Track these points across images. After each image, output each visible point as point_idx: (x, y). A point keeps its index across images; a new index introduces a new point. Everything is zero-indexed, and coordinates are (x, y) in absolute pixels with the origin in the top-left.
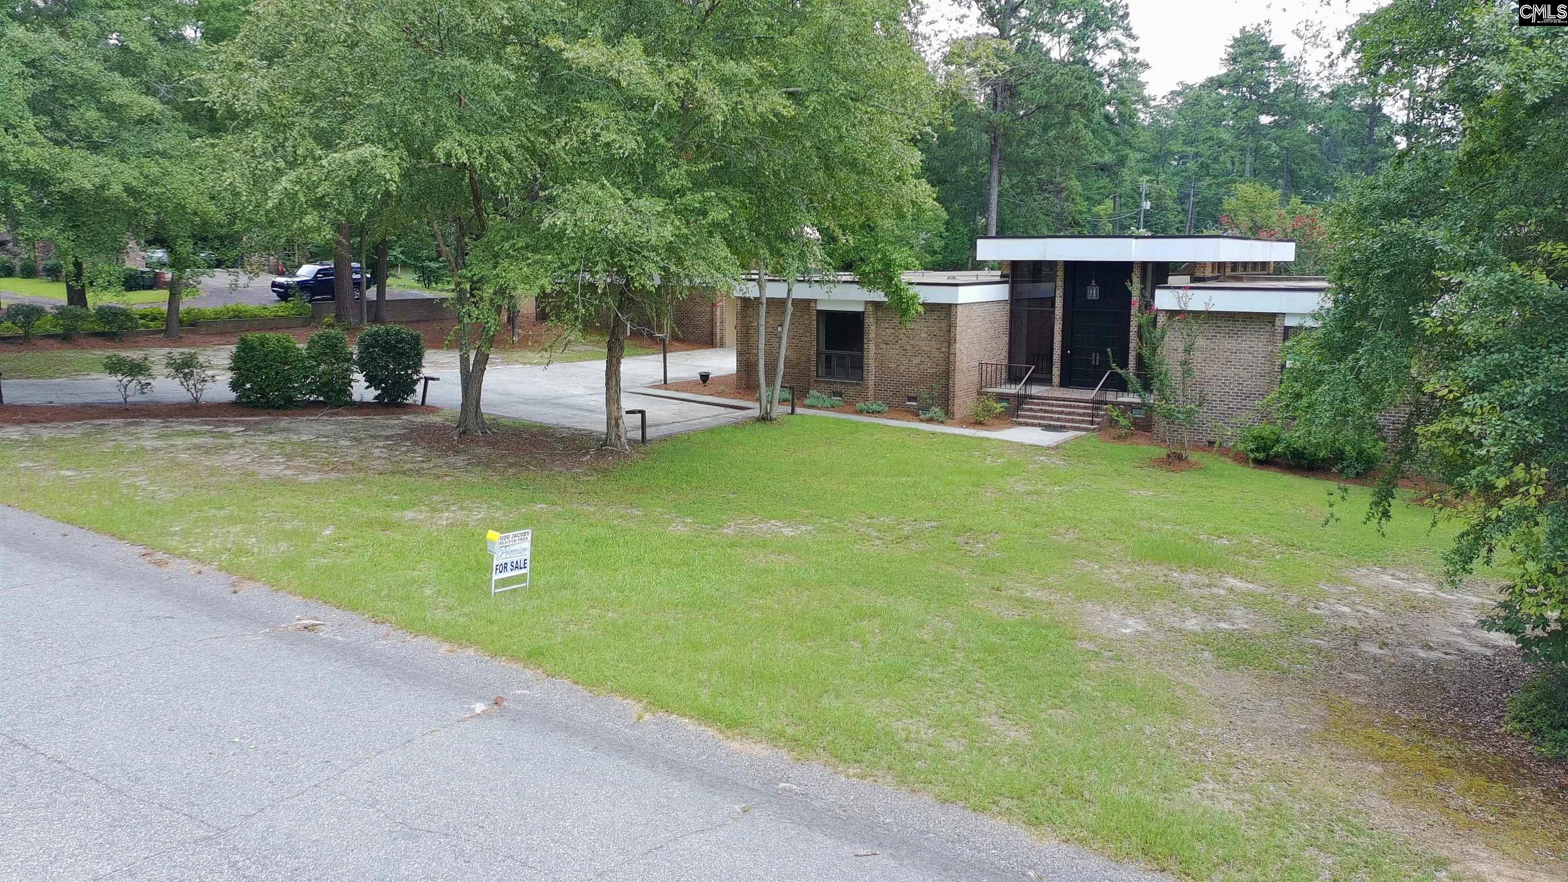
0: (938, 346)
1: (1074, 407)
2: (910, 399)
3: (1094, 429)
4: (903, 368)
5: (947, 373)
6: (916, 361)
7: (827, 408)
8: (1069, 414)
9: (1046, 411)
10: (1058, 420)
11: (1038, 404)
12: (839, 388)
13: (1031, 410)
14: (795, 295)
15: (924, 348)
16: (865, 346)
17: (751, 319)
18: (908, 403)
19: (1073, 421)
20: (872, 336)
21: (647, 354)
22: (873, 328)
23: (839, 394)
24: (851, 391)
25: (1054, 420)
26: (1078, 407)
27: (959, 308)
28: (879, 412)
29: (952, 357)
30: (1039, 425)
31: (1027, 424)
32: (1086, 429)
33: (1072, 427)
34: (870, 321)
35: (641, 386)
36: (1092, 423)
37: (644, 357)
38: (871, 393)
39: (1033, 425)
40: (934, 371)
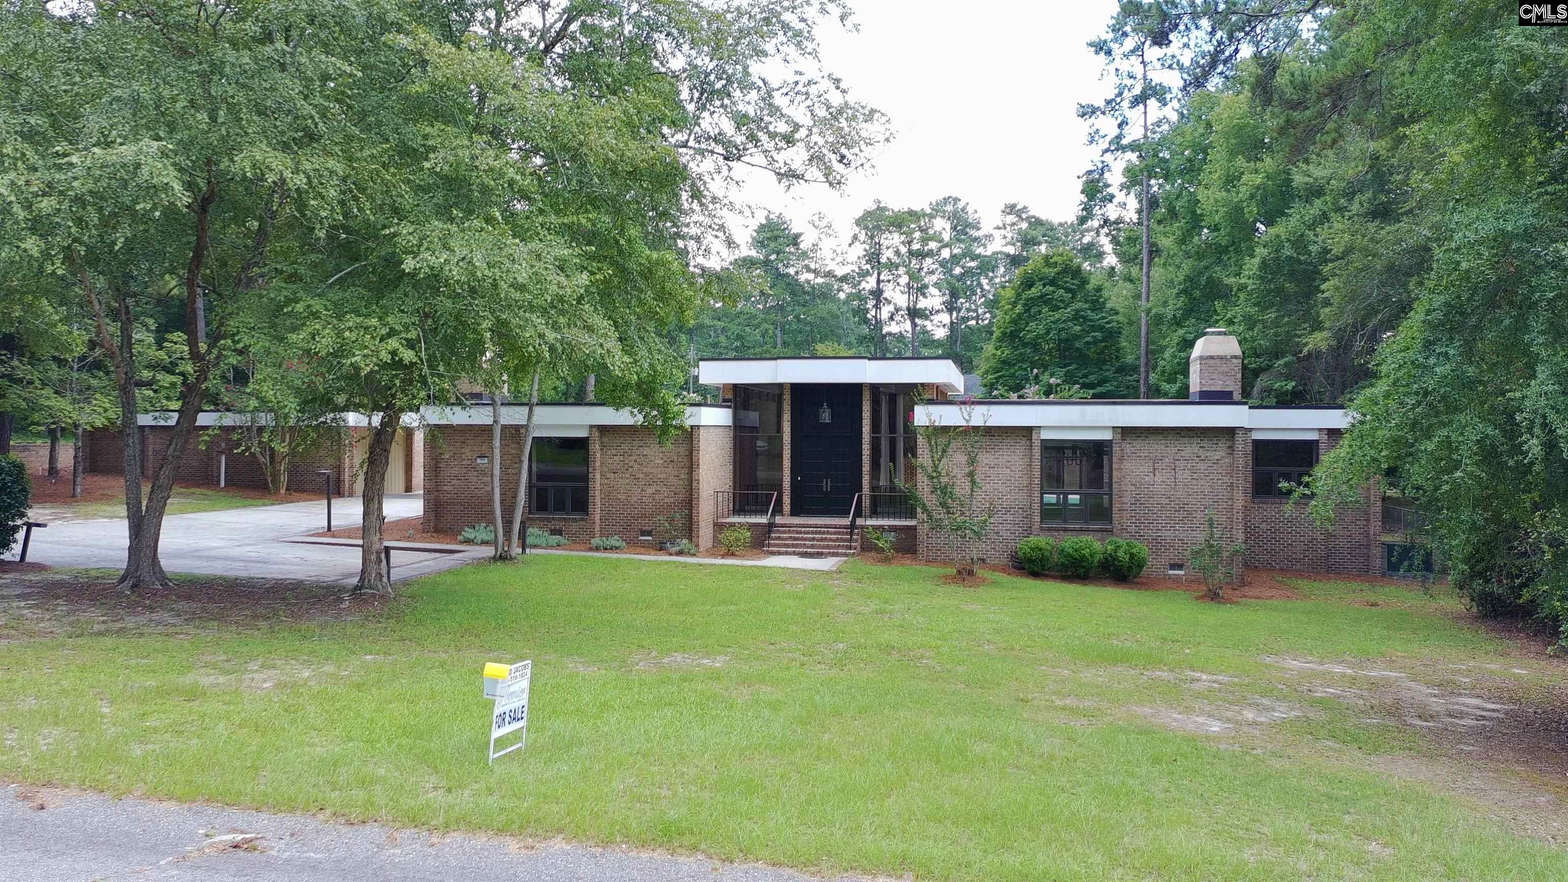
0: (676, 473)
1: (824, 533)
2: (644, 533)
3: (854, 554)
4: (635, 499)
5: (689, 502)
6: (650, 491)
7: (552, 547)
8: (822, 540)
9: (795, 539)
10: (812, 546)
11: (784, 532)
12: (558, 525)
13: (779, 538)
14: (504, 421)
15: (660, 476)
16: (591, 476)
17: (441, 451)
18: (641, 538)
19: (828, 547)
20: (598, 464)
21: (264, 505)
22: (598, 455)
23: (559, 532)
24: (574, 527)
25: (808, 547)
26: (828, 533)
27: (702, 430)
28: (617, 548)
29: (695, 484)
30: (794, 553)
31: (780, 553)
32: (846, 555)
33: (829, 553)
34: (595, 447)
35: (295, 535)
36: (850, 548)
37: (269, 508)
38: (597, 528)
39: (787, 553)
40: (672, 500)
